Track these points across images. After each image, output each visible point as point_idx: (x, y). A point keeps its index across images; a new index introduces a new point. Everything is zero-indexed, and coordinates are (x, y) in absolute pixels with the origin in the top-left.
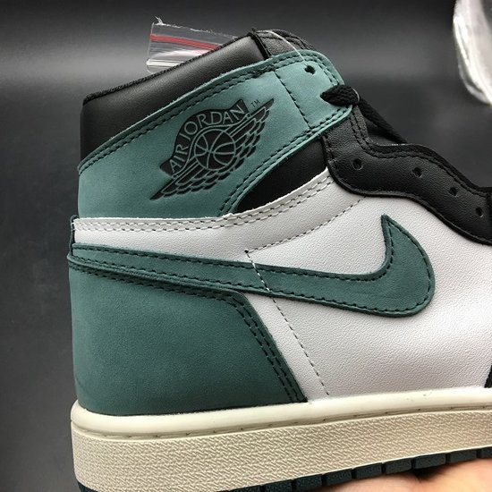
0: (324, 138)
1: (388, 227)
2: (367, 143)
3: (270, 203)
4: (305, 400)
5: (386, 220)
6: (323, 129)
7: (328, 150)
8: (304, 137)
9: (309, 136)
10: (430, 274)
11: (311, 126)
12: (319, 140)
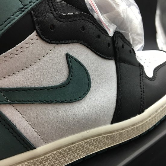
0: (32, 12)
1: (69, 59)
2: (57, 14)
3: (4, 54)
4: (34, 148)
5: (68, 56)
6: (31, 6)
7: (35, 19)
8: (20, 12)
9: (23, 11)
10: (89, 79)
11: (24, 4)
12: (29, 13)
